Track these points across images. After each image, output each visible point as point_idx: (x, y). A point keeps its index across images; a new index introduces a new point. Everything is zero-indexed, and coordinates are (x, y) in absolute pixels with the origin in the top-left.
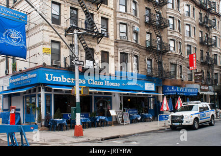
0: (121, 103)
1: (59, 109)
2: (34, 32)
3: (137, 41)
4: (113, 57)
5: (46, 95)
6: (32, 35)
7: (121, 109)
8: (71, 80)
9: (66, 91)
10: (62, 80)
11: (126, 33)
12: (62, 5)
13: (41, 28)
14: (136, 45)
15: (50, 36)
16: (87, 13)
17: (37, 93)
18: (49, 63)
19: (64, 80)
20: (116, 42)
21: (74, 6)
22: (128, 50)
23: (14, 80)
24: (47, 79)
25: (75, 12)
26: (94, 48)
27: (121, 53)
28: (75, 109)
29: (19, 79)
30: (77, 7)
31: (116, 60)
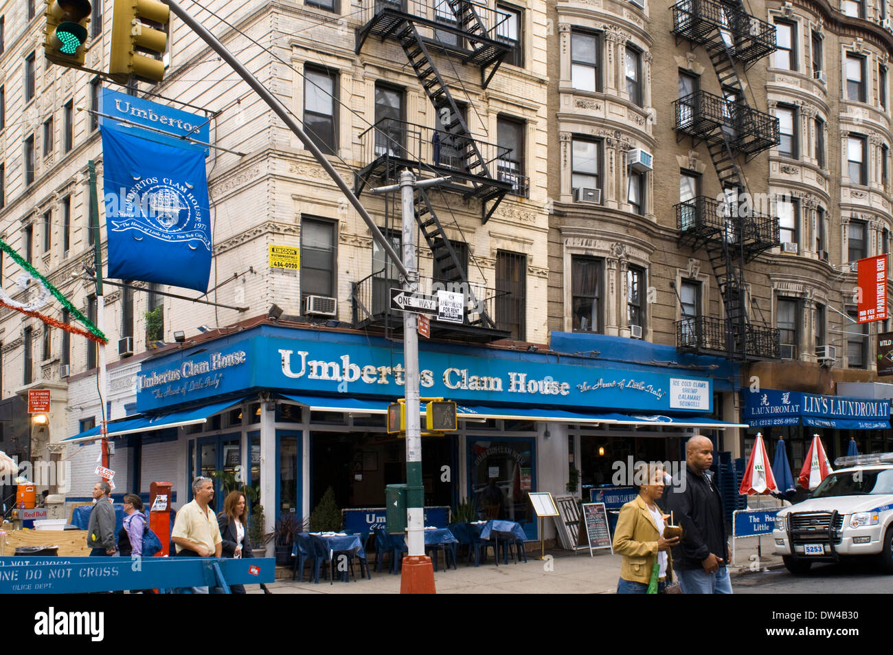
0: (572, 465)
1: (329, 492)
2: (233, 184)
3: (640, 207)
4: (541, 275)
5: (281, 437)
6: (227, 198)
7: (572, 487)
8: (379, 375)
9: (360, 420)
10: (342, 374)
11: (599, 177)
12: (344, 77)
13: (263, 168)
14: (638, 221)
15: (298, 198)
16: (440, 102)
17: (244, 430)
18: (292, 308)
19: (351, 373)
20: (559, 213)
21: (392, 78)
22: (606, 246)
23: (156, 379)
24: (287, 371)
25: (393, 100)
26: (468, 239)
27: (575, 258)
28: (405, 491)
29: (173, 375)
30: (402, 81)
31: (555, 287)
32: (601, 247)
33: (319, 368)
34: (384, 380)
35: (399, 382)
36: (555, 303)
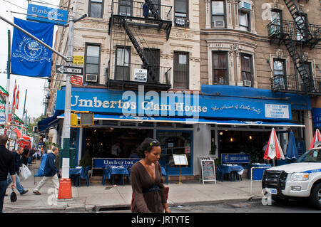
0: (213, 143)
3: (248, 28)
4: (196, 60)
7: (213, 152)
8: (110, 105)
10: (94, 104)
11: (224, 16)
14: (248, 34)
15: (85, 37)
19: (98, 104)
20: (204, 33)
22: (228, 46)
26: (160, 47)
27: (214, 52)
31: (204, 66)
32: (225, 47)
33: (83, 102)
34: (112, 107)
35: (119, 107)
36: (203, 72)
